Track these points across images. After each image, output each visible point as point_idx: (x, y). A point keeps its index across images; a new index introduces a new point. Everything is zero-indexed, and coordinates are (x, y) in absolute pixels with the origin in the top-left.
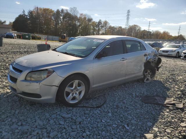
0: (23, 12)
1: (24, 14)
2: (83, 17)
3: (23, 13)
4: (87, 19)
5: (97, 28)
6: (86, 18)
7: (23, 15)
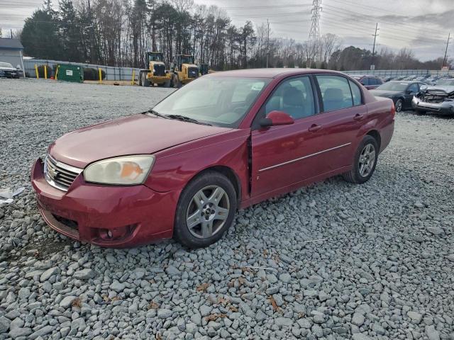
0: (46, 3)
1: (49, 9)
2: (204, 16)
3: (46, 7)
4: (215, 20)
5: (241, 43)
6: (213, 18)
7: (45, 12)
